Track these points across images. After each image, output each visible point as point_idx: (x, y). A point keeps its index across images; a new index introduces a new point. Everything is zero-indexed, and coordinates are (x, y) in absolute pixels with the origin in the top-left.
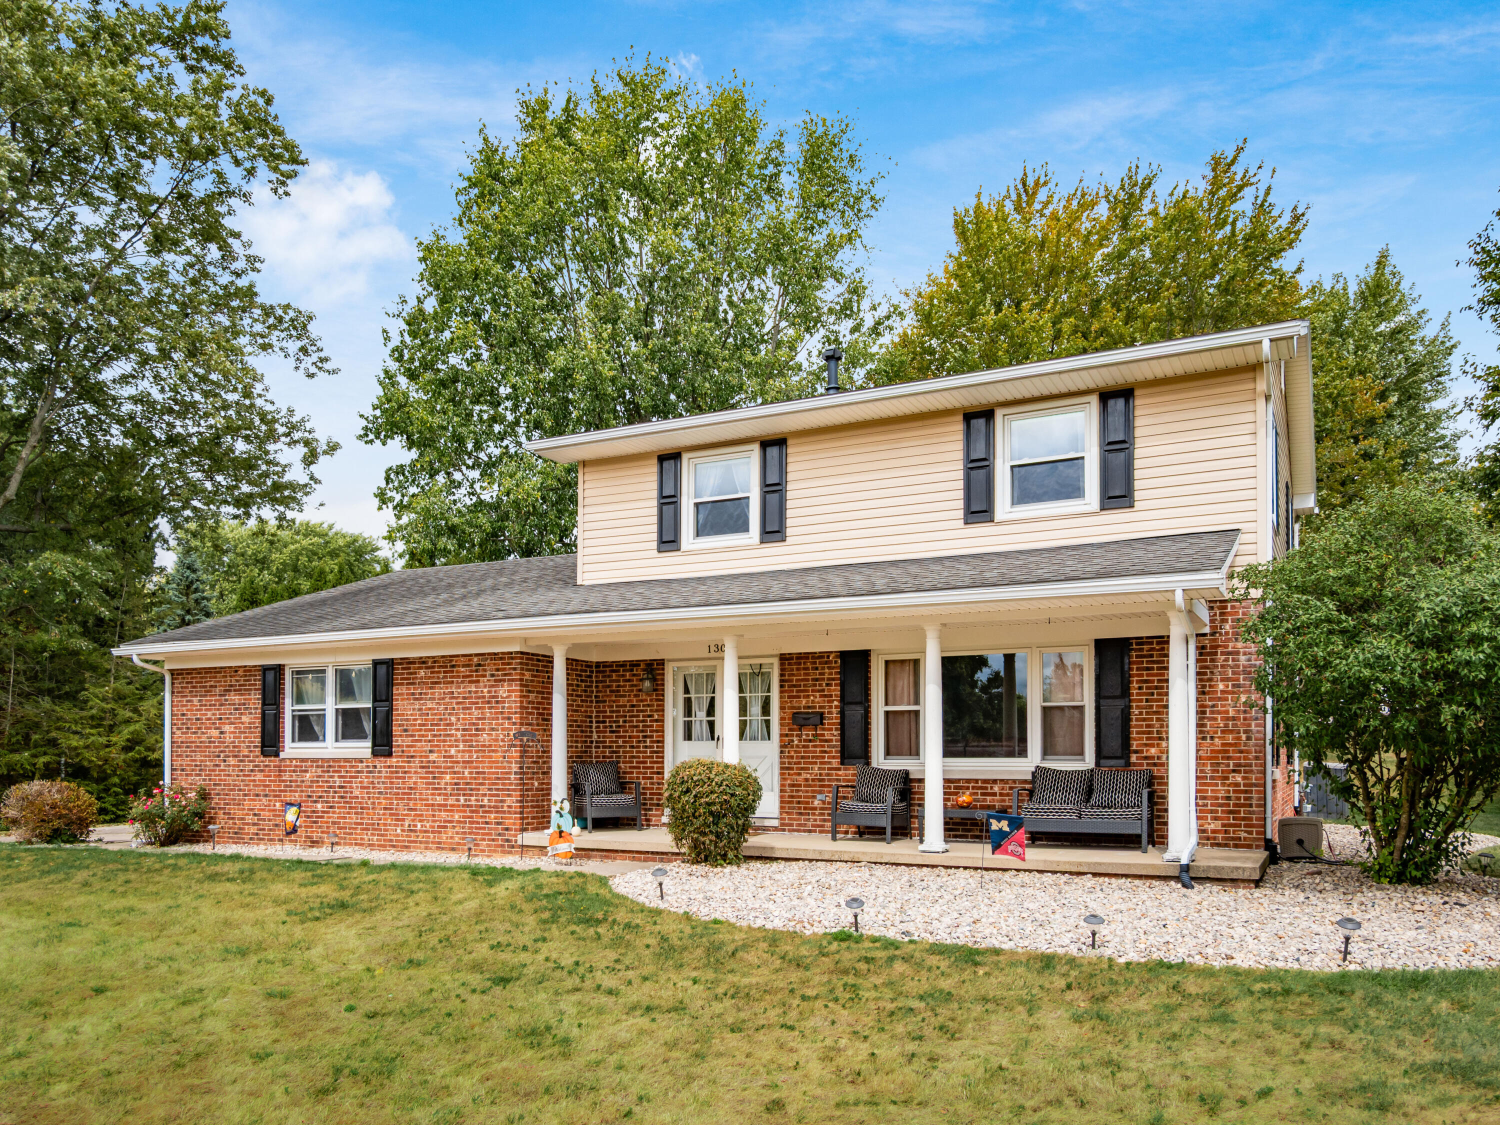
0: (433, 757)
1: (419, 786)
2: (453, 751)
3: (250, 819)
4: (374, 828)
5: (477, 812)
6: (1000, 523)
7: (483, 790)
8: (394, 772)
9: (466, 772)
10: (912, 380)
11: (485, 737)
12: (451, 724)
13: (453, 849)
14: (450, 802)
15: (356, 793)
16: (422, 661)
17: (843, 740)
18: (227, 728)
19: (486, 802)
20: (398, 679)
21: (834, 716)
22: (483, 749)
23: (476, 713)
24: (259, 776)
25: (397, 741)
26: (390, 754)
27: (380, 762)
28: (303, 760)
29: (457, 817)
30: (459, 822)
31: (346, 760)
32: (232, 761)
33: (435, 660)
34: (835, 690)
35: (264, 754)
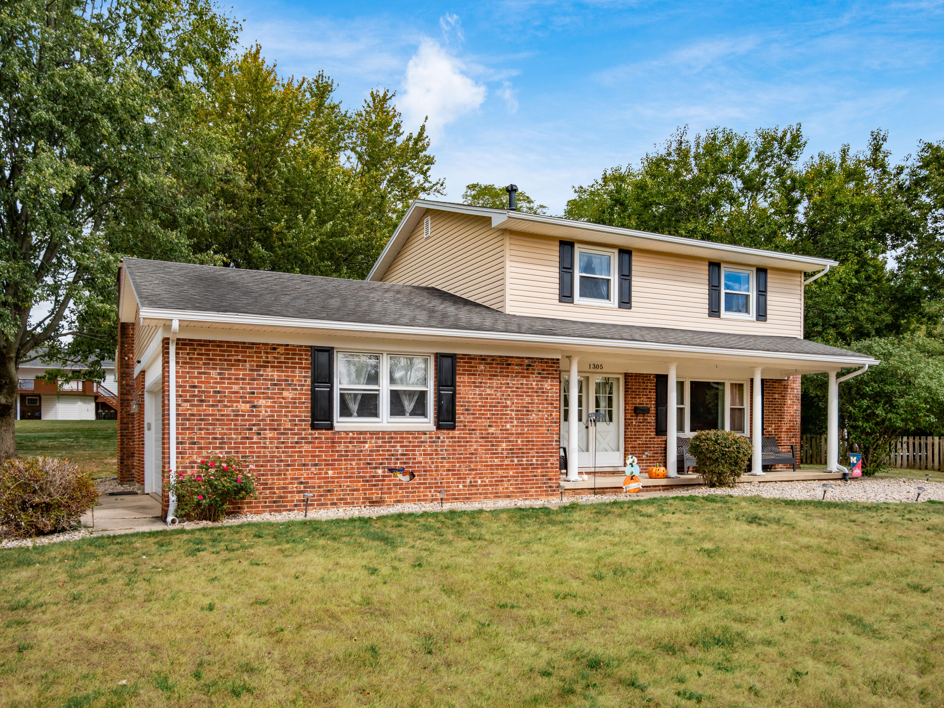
0: (491, 430)
1: (480, 451)
2: (508, 426)
3: (294, 487)
4: (438, 487)
5: (528, 469)
6: (723, 319)
7: (533, 453)
8: (457, 441)
9: (519, 441)
10: (682, 236)
11: (533, 416)
12: (507, 407)
13: (509, 497)
14: (506, 463)
15: (420, 459)
16: (483, 359)
17: (657, 423)
18: (262, 402)
19: (534, 461)
20: (459, 370)
21: (653, 408)
22: (532, 425)
23: (527, 399)
24: (307, 447)
25: (460, 418)
26: (453, 428)
27: (444, 435)
28: (361, 433)
29: (511, 473)
30: (512, 477)
31: (408, 432)
32: (269, 434)
33: (493, 358)
34: (653, 395)
35: (314, 427)
